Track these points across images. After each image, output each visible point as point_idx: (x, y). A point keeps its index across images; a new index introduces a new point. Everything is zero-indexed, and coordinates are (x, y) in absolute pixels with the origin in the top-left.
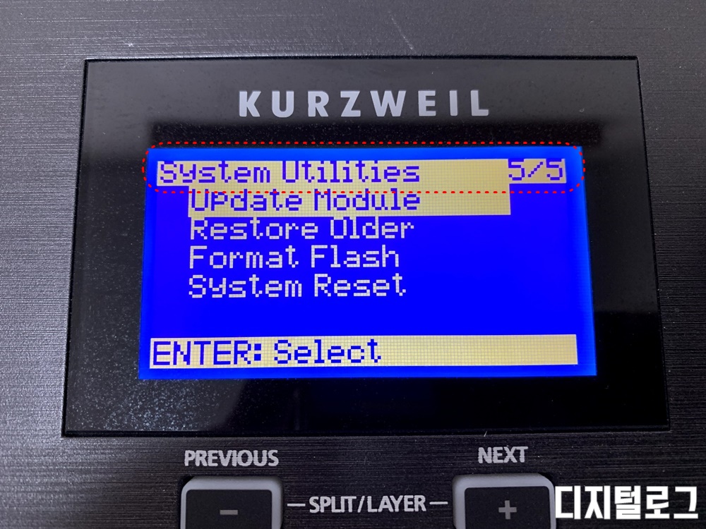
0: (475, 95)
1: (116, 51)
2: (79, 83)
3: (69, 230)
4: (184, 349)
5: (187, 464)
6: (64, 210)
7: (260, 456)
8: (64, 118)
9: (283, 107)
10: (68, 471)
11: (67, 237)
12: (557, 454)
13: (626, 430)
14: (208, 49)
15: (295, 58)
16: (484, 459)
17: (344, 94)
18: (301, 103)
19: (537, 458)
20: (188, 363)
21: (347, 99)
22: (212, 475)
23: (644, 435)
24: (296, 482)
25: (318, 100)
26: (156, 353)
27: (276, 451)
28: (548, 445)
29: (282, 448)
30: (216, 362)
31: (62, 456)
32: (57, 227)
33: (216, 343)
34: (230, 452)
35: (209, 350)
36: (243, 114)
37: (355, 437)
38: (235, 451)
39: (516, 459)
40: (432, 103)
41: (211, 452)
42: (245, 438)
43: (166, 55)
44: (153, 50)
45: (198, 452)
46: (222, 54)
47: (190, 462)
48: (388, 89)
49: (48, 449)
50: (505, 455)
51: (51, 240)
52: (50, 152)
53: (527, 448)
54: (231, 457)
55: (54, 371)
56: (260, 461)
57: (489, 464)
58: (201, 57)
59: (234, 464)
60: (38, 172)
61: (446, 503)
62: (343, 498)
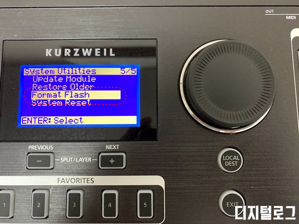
0: (111, 50)
2: (1, 47)
4: (30, 119)
7: (48, 147)
9: (58, 53)
14: (37, 37)
16: (107, 148)
17: (75, 50)
18: (63, 52)
19: (121, 148)
20: (31, 123)
23: (151, 142)
25: (68, 51)
27: (53, 146)
30: (39, 123)
33: (39, 118)
35: (37, 120)
36: (47, 55)
39: (116, 148)
40: (99, 52)
43: (26, 39)
44: (22, 37)
46: (41, 38)
47: (30, 149)
48: (87, 48)
50: (113, 147)
57: (109, 150)
59: (41, 149)
61: (97, 159)
62: (69, 158)
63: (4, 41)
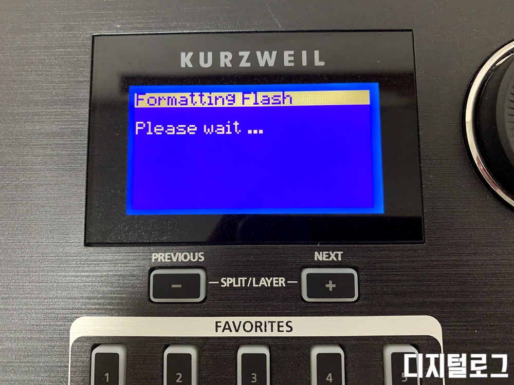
0: (317, 53)
1: (110, 30)
2: (89, 49)
3: (86, 132)
5: (153, 261)
6: (82, 121)
7: (194, 255)
8: (82, 69)
9: (206, 62)
11: (84, 136)
12: (360, 256)
13: (400, 244)
14: (162, 28)
15: (213, 33)
17: (241, 54)
18: (216, 59)
21: (242, 57)
23: (409, 247)
24: (214, 270)
25: (226, 57)
28: (354, 251)
29: (206, 251)
31: (84, 257)
32: (79, 131)
36: (183, 65)
37: (246, 246)
38: (180, 253)
40: (292, 58)
42: (186, 247)
43: (139, 32)
44: (131, 29)
45: (160, 254)
46: (171, 31)
47: (155, 259)
48: (266, 50)
50: (330, 256)
51: (76, 138)
52: (74, 88)
53: (342, 252)
54: (178, 256)
55: (79, 211)
56: (194, 258)
58: (159, 33)
60: (68, 99)
61: (297, 282)
62: (239, 279)
63: (95, 38)
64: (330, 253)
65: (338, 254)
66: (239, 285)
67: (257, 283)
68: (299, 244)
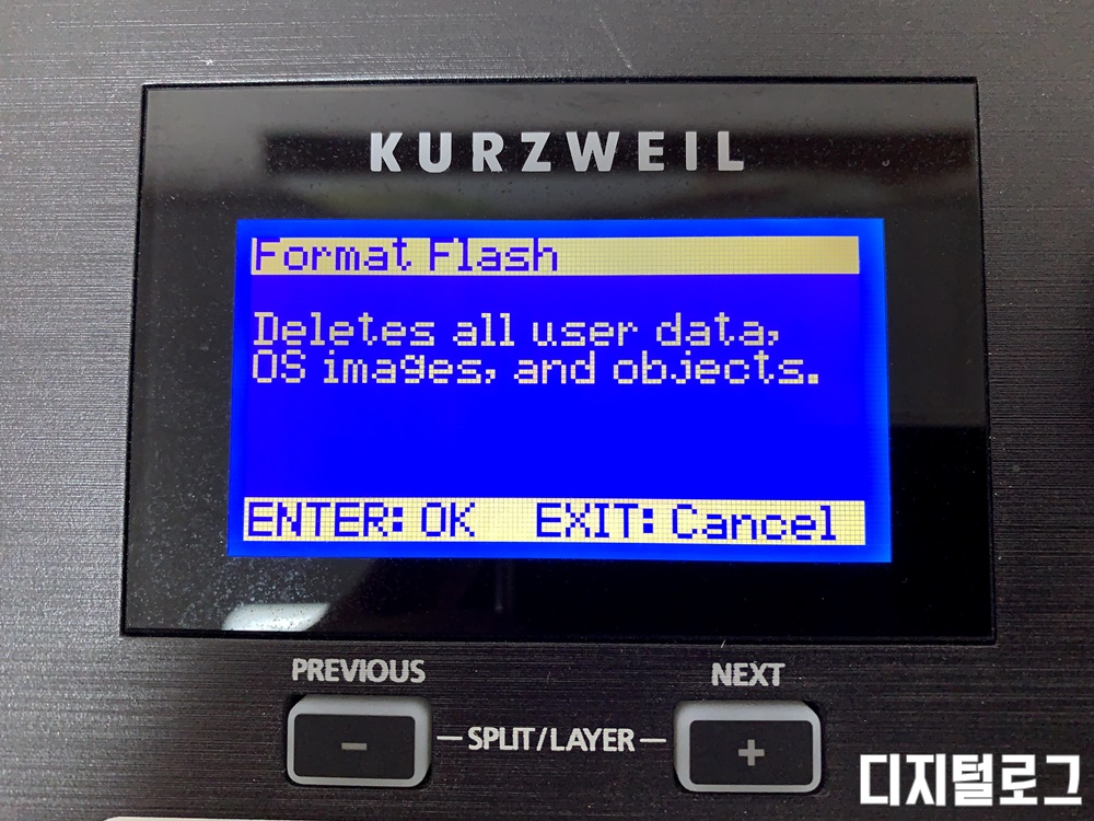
0: (723, 139)
1: (187, 71)
2: (134, 121)
3: (125, 341)
4: (292, 513)
5: (295, 678)
6: (116, 311)
7: (399, 668)
8: (113, 175)
9: (435, 157)
10: (131, 684)
11: (121, 350)
12: (827, 675)
13: (931, 643)
14: (324, 69)
15: (453, 81)
16: (719, 680)
17: (526, 137)
19: (798, 681)
20: (299, 534)
21: (531, 145)
22: (330, 694)
23: (956, 651)
24: (450, 706)
25: (488, 145)
26: (252, 519)
27: (422, 662)
28: (814, 662)
29: (429, 657)
30: (338, 533)
31: (120, 663)
33: (339, 506)
34: (356, 662)
35: (328, 515)
36: (376, 167)
37: (534, 644)
38: (364, 661)
39: (767, 680)
40: (659, 151)
41: (329, 662)
42: (379, 642)
43: (262, 77)
44: (241, 70)
45: (312, 661)
46: (344, 76)
47: (300, 675)
49: (102, 652)
50: (751, 674)
51: (100, 356)
53: (783, 665)
54: (358, 668)
55: (107, 544)
56: (399, 675)
57: (728, 687)
58: (313, 80)
59: (362, 679)
60: (79, 254)
61: (664, 740)
62: (516, 731)
63: (150, 92)
64: (753, 666)
65: (772, 669)
66: (515, 747)
67: (562, 741)
68: (671, 642)
